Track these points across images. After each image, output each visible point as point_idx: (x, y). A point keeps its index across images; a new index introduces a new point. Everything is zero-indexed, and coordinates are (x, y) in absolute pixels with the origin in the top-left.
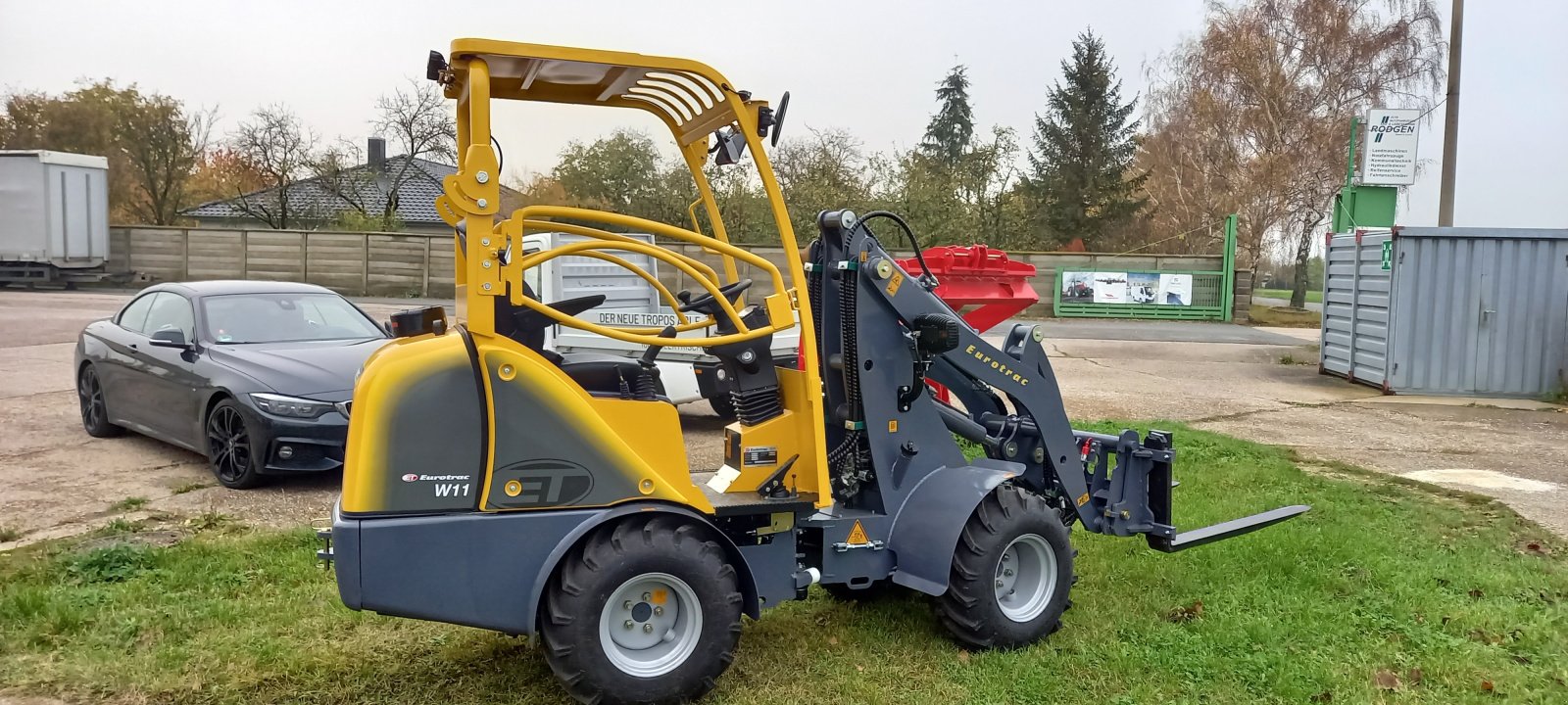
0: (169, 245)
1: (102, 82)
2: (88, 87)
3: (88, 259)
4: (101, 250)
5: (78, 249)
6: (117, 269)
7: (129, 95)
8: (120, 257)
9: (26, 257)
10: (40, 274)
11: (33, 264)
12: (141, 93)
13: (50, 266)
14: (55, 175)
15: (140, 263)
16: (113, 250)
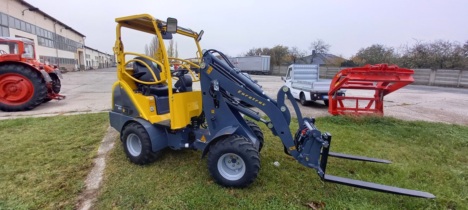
0: (278, 69)
1: (278, 45)
2: (276, 46)
3: (267, 71)
4: (269, 69)
5: (265, 69)
6: (270, 72)
7: (281, 47)
8: (271, 70)
9: (259, 70)
10: (260, 73)
11: (260, 71)
12: (283, 46)
13: (262, 72)
14: (263, 58)
15: (274, 71)
16: (270, 70)
